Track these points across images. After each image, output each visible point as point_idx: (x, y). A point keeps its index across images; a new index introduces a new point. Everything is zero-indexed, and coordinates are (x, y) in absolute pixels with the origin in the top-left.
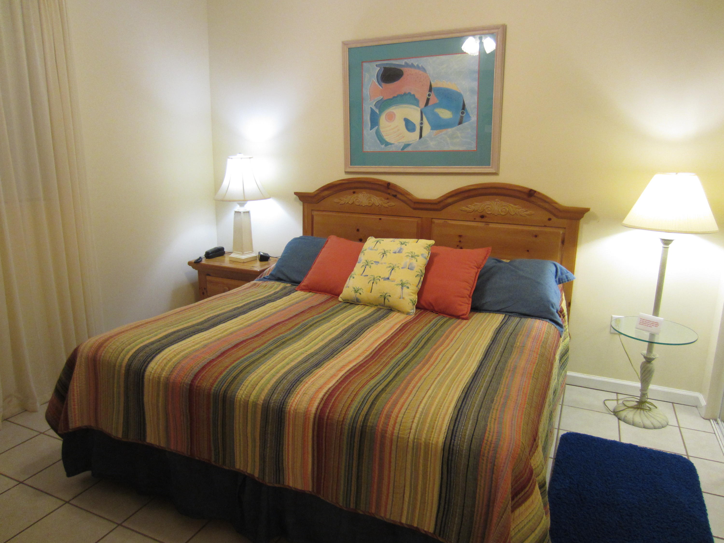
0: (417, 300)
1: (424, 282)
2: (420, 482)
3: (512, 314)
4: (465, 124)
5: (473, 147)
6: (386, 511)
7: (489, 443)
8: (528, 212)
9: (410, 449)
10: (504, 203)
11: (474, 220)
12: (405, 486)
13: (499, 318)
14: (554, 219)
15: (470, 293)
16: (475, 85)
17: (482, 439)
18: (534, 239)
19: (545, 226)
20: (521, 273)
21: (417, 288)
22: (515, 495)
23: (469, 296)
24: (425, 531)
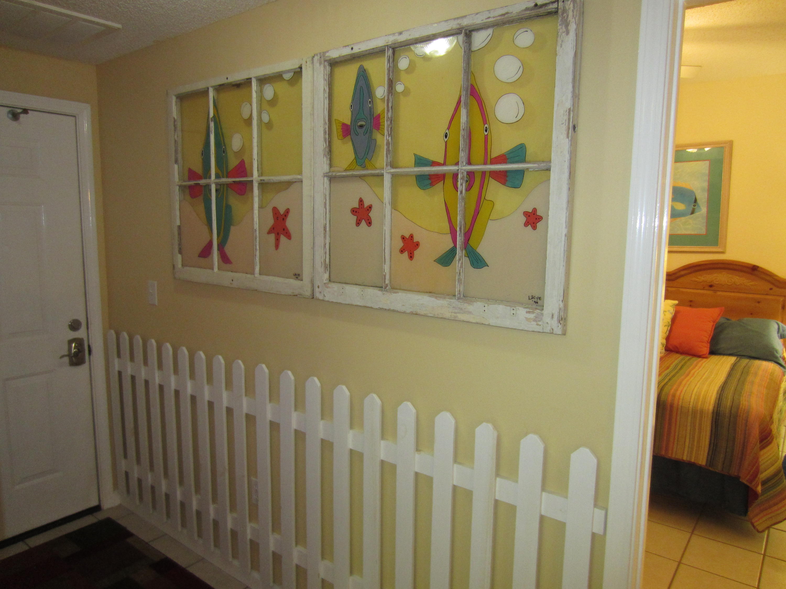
0: (665, 343)
1: (670, 331)
2: (697, 433)
3: (743, 357)
4: (696, 214)
5: (703, 231)
6: (672, 453)
7: (743, 410)
8: (751, 283)
9: (690, 413)
10: (730, 276)
11: (703, 289)
12: (686, 437)
13: (732, 359)
14: (775, 289)
15: (708, 340)
16: (705, 185)
17: (738, 408)
18: (757, 305)
19: (767, 294)
20: (749, 327)
21: (665, 335)
22: (761, 441)
23: (708, 342)
24: (700, 464)
